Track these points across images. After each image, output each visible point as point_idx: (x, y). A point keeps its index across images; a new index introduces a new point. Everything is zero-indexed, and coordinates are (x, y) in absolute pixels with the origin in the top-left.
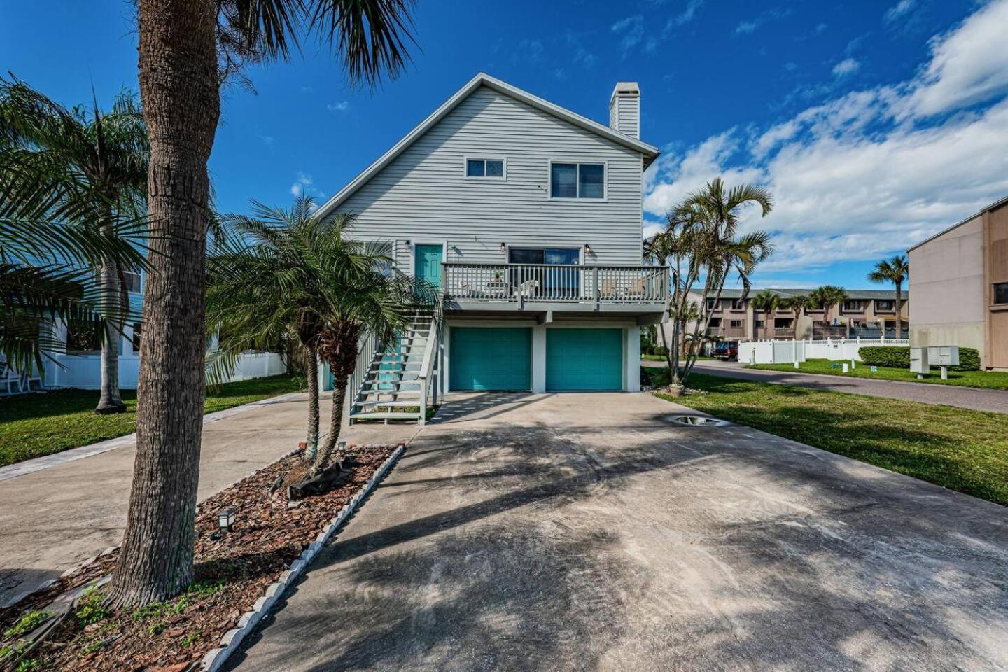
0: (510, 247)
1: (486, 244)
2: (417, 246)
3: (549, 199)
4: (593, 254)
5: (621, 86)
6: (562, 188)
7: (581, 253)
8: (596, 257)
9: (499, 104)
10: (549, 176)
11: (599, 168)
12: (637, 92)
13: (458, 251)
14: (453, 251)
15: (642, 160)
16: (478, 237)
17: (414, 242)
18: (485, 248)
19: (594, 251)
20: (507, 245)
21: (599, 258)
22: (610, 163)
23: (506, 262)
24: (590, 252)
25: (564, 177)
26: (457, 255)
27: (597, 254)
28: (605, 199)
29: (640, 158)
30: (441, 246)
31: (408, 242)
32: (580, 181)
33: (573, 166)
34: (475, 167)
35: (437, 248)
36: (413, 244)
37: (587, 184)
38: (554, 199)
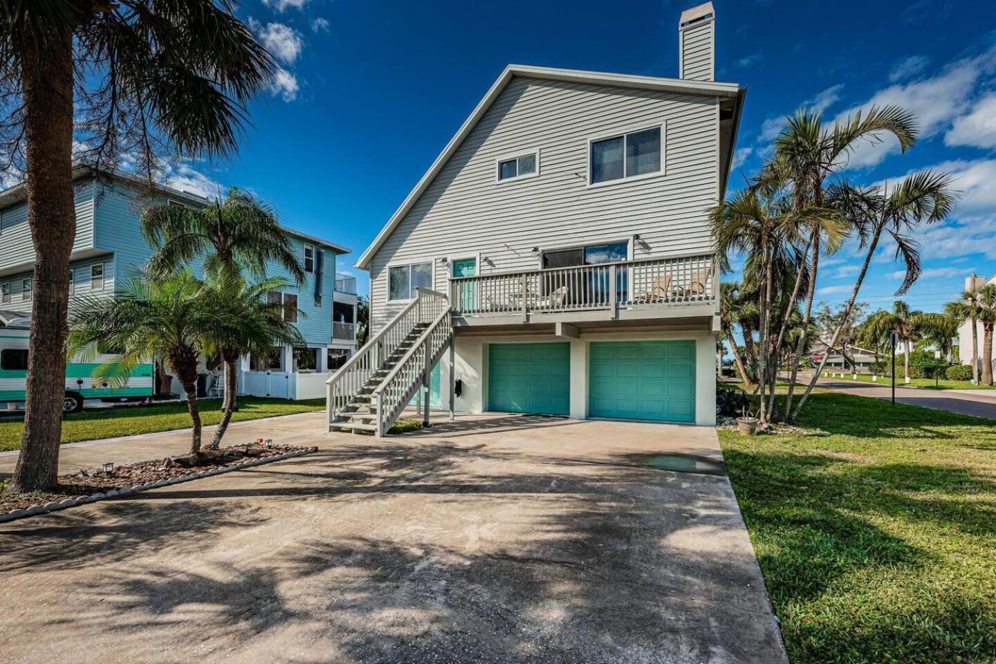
0: (543, 251)
1: (518, 251)
2: (455, 262)
3: (589, 186)
4: (645, 246)
5: (687, 16)
6: (607, 170)
7: (630, 247)
8: (650, 248)
9: (532, 90)
10: (588, 160)
11: (654, 134)
12: (711, 15)
13: (490, 263)
14: (486, 263)
15: (718, 106)
16: (508, 244)
17: (450, 258)
18: (517, 256)
19: (647, 241)
20: (540, 249)
21: (652, 251)
22: (669, 122)
23: (539, 267)
24: (640, 243)
25: (608, 156)
26: (490, 267)
27: (651, 245)
28: (662, 172)
29: (714, 104)
30: (474, 259)
31: (445, 260)
32: (627, 156)
33: (619, 139)
34: (507, 169)
35: (470, 262)
36: (449, 260)
37: (640, 157)
38: (596, 185)
